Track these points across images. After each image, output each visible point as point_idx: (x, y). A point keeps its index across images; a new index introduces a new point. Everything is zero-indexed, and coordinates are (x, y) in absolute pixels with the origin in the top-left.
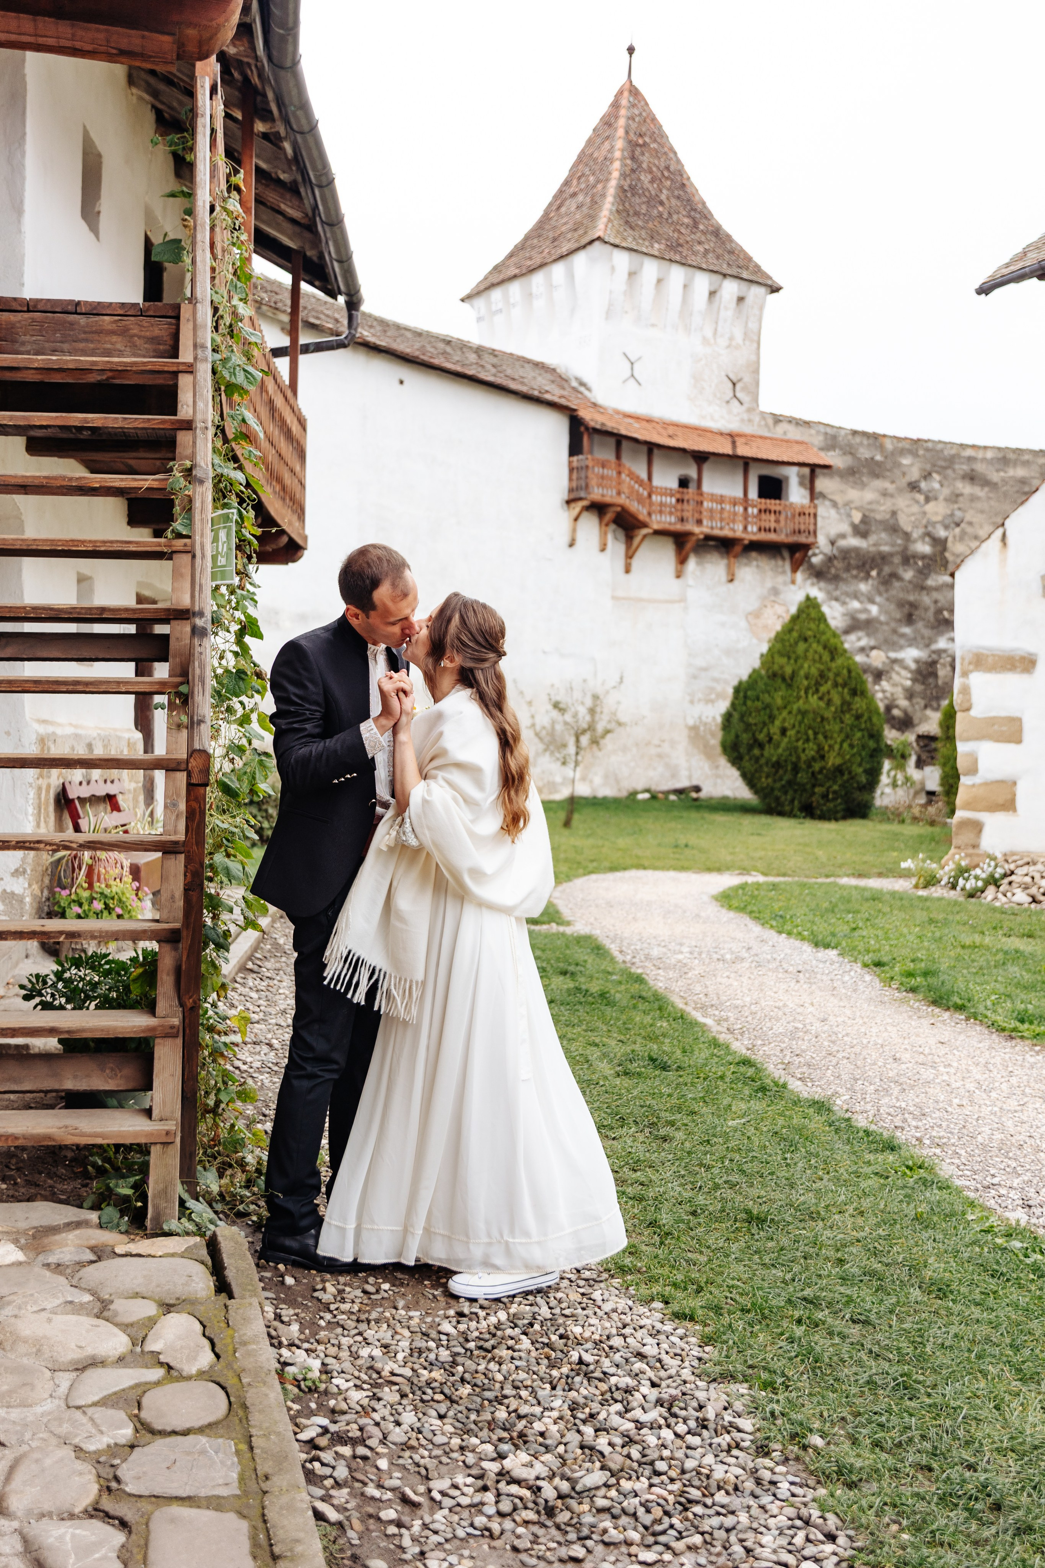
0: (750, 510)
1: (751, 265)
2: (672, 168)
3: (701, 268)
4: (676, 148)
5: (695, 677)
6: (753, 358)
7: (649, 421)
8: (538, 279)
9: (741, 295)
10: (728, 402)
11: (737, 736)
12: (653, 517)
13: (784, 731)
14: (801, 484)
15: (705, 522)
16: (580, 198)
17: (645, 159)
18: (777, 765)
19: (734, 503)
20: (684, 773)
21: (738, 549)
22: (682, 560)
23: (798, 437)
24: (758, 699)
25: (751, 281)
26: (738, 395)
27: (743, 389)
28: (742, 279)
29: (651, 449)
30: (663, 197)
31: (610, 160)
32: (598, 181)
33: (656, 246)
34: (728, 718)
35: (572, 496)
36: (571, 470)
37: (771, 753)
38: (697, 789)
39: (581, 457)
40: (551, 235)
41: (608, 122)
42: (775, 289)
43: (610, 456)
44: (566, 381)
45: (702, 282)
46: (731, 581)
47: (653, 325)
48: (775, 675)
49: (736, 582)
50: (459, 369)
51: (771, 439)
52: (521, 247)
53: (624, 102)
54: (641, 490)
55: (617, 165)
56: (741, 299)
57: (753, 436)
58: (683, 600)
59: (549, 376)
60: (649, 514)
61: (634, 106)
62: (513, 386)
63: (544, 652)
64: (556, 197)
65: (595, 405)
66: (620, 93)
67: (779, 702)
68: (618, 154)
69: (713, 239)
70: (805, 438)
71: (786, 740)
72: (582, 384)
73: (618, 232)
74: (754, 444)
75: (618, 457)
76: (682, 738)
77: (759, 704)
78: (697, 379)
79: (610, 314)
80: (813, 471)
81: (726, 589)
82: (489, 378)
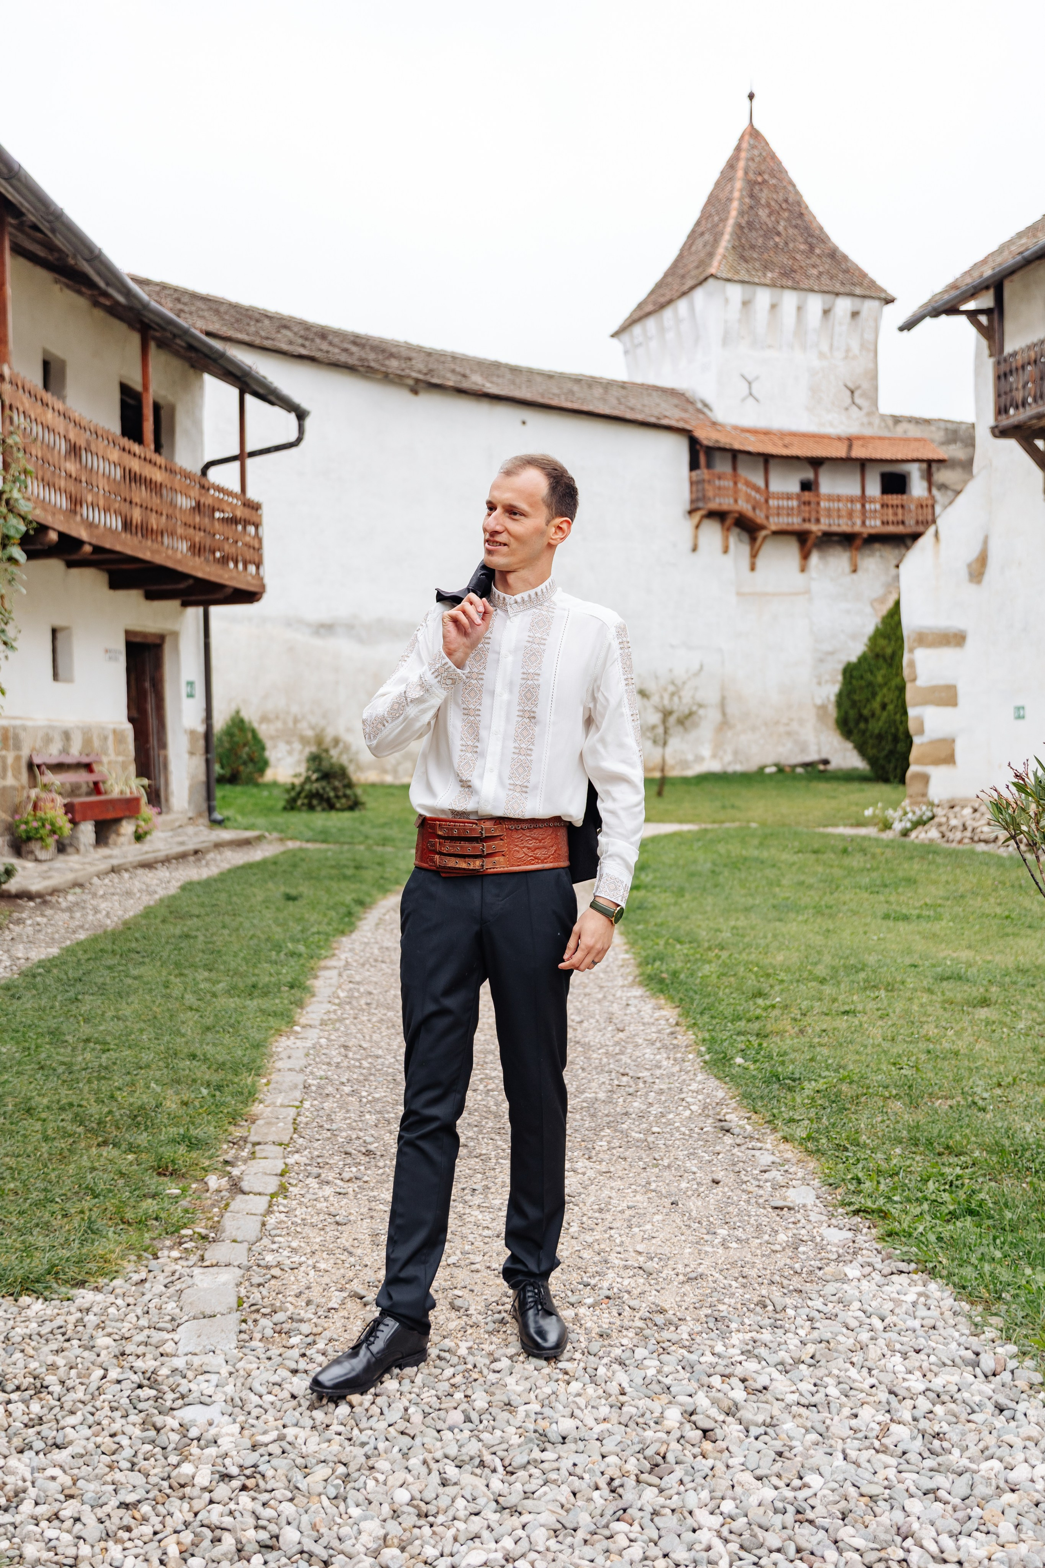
0: (867, 506)
1: (865, 283)
2: (791, 200)
3: (812, 290)
4: (795, 180)
5: (821, 661)
6: (871, 365)
7: (767, 433)
8: (668, 314)
9: (855, 309)
10: (847, 409)
11: (846, 713)
12: (771, 519)
13: (884, 706)
14: (922, 477)
15: (822, 520)
16: (707, 237)
17: (764, 196)
18: (880, 737)
19: (852, 500)
20: (813, 748)
21: (858, 542)
22: (805, 556)
23: (918, 435)
24: (862, 677)
25: (864, 297)
26: (858, 400)
27: (862, 396)
28: (854, 295)
29: (766, 460)
30: (780, 228)
31: (730, 200)
32: (721, 220)
33: (769, 275)
34: (840, 696)
35: (695, 505)
36: (692, 483)
37: (875, 726)
38: (826, 762)
39: (698, 472)
40: (681, 272)
41: (731, 165)
42: (889, 301)
43: (727, 469)
44: (692, 403)
45: (815, 303)
46: (855, 571)
47: (770, 347)
48: (877, 656)
49: (859, 573)
50: (576, 406)
51: (889, 439)
52: (659, 286)
53: (745, 145)
54: (758, 496)
55: (735, 204)
56: (855, 314)
57: (872, 438)
58: (807, 591)
59: (675, 401)
60: (767, 518)
61: (753, 147)
62: (629, 415)
63: (672, 646)
64: (689, 237)
65: (714, 424)
66: (742, 137)
67: (880, 679)
68: (736, 194)
69: (829, 261)
70: (926, 435)
71: (885, 714)
72: (706, 405)
73: (732, 267)
74: (871, 446)
75: (735, 468)
76: (811, 717)
77: (863, 683)
78: (814, 390)
79: (726, 340)
80: (930, 465)
81: (849, 579)
82: (607, 411)
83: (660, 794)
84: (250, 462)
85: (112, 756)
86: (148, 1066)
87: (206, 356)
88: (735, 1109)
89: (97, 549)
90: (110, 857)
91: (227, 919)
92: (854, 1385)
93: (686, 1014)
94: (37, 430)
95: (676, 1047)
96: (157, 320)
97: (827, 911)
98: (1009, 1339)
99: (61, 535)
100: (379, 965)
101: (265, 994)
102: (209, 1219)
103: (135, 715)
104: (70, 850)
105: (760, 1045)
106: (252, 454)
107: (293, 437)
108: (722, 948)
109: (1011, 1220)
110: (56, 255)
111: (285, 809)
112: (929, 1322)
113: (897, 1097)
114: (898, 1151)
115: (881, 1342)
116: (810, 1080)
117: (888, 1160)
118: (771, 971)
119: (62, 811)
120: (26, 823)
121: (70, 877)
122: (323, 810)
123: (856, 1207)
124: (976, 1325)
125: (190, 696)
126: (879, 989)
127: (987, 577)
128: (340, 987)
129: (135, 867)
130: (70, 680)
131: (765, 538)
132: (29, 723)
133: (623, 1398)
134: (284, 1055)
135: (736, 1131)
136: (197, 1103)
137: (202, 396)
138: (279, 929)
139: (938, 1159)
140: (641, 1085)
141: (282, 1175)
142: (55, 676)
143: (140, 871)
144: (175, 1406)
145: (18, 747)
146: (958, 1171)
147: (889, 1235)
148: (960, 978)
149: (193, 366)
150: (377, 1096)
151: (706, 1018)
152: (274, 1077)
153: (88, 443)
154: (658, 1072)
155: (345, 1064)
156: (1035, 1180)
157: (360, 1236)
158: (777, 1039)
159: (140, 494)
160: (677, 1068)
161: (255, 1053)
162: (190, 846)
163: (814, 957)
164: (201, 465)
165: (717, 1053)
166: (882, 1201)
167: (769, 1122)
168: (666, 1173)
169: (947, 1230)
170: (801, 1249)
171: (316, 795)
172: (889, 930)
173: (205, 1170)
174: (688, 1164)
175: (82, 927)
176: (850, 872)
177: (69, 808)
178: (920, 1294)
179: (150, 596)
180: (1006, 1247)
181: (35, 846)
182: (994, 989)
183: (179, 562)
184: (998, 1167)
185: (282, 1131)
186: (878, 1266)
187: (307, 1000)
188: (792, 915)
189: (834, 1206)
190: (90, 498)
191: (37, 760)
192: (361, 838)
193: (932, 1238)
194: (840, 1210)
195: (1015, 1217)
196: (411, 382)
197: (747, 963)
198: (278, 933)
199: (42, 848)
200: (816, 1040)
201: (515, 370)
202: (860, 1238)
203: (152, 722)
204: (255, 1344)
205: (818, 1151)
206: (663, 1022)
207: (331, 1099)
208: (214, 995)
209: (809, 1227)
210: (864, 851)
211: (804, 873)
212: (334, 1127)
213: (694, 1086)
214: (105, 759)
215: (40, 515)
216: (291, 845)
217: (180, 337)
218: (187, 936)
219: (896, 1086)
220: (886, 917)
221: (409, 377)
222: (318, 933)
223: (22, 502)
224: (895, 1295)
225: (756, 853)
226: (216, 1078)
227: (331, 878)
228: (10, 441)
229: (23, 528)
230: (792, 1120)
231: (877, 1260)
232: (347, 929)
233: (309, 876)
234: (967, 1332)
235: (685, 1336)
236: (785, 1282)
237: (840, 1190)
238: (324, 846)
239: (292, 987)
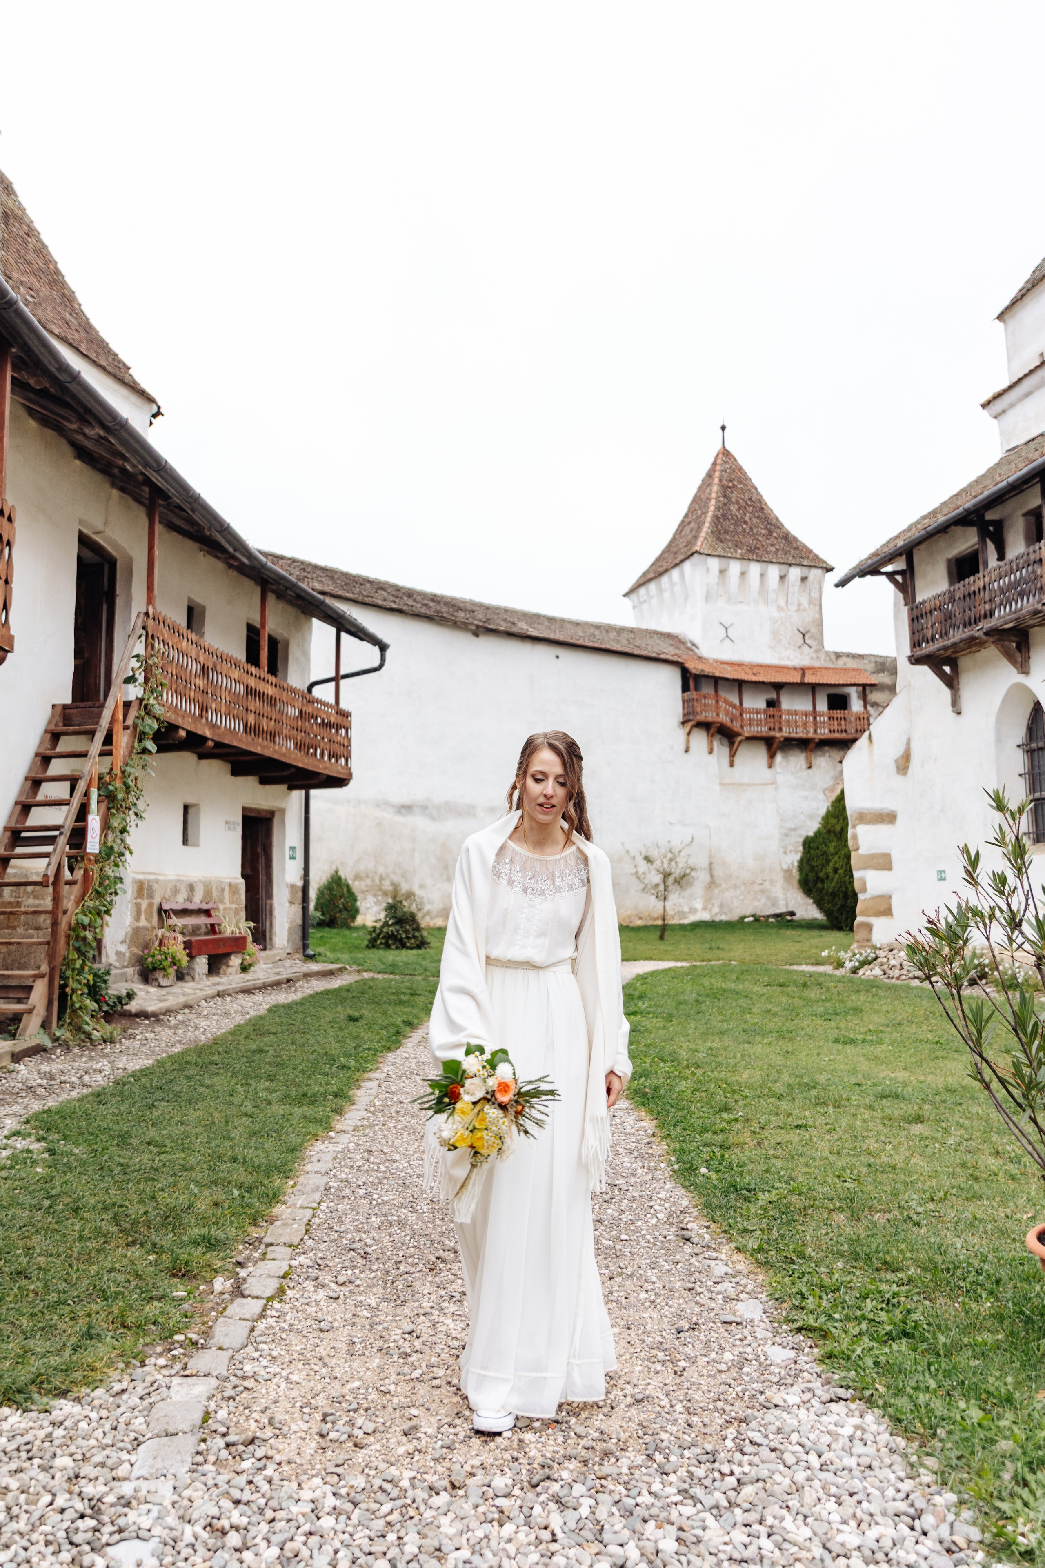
0: (818, 719)
1: (811, 557)
2: (753, 499)
3: (771, 562)
4: (757, 485)
5: (786, 835)
6: (817, 616)
7: (740, 665)
8: (665, 579)
9: (804, 575)
10: (800, 647)
11: (806, 875)
12: (744, 728)
13: (836, 871)
14: (859, 697)
15: (784, 729)
16: (692, 525)
17: (734, 496)
18: (833, 894)
19: (806, 714)
20: (782, 903)
21: (812, 745)
22: (772, 756)
23: (855, 666)
24: (817, 848)
25: (810, 566)
26: (807, 641)
27: (811, 638)
28: (803, 566)
29: (740, 685)
30: (747, 518)
31: (709, 499)
32: (702, 513)
33: (739, 551)
34: (801, 862)
35: (687, 718)
36: (684, 702)
37: (830, 886)
38: (792, 914)
39: (688, 693)
40: (674, 550)
41: (710, 475)
42: (829, 569)
43: (711, 691)
44: (683, 643)
45: (774, 571)
46: (810, 767)
47: (741, 602)
48: (829, 832)
49: (814, 768)
50: (596, 645)
51: (833, 669)
52: (658, 560)
53: (719, 461)
54: (734, 711)
55: (713, 502)
56: (804, 579)
57: (820, 668)
58: (774, 783)
59: (671, 642)
60: (742, 727)
61: (726, 462)
62: (636, 652)
63: (670, 824)
64: (680, 525)
65: (700, 658)
66: (718, 455)
67: (832, 850)
68: (714, 495)
69: (782, 541)
70: (860, 666)
71: (836, 877)
72: (694, 645)
73: (711, 546)
74: (819, 674)
75: (716, 691)
76: (779, 878)
77: (819, 852)
78: (775, 634)
79: (708, 598)
80: (865, 689)
81: (805, 773)
82: (620, 649)
83: (662, 938)
84: (343, 682)
85: (228, 905)
86: (192, 1169)
87: (310, 603)
88: (696, 1218)
89: (219, 744)
90: (219, 984)
91: (298, 1036)
92: (787, 1537)
93: (662, 1126)
94: (173, 654)
95: (651, 1156)
96: (273, 576)
97: (787, 1035)
98: (944, 1483)
99: (189, 732)
100: (413, 1077)
101: (312, 1103)
102: (204, 1323)
103: (249, 872)
104: (187, 978)
105: (723, 1156)
106: (346, 676)
107: (376, 663)
108: (698, 1067)
109: (945, 1344)
110: (196, 528)
111: (367, 947)
112: (865, 1461)
113: (840, 1209)
114: (840, 1265)
115: (817, 1484)
116: (763, 1191)
117: (830, 1274)
118: (737, 1088)
119: (182, 946)
120: (153, 956)
121: (182, 1000)
122: (397, 948)
123: (800, 1324)
124: (912, 1466)
125: (292, 858)
126: (828, 1106)
127: (910, 770)
128: (377, 1096)
129: (237, 993)
130: (197, 845)
131: (740, 742)
132: (161, 878)
133: (554, 1547)
134: (314, 1159)
135: (695, 1240)
136: (226, 1205)
137: (310, 634)
138: (337, 1046)
139: (876, 1274)
140: (617, 1192)
141: (284, 1277)
142: (185, 842)
143: (240, 996)
144: (111, 1541)
145: (151, 896)
146: (895, 1288)
147: (829, 1358)
148: (897, 1097)
149: (304, 612)
150: (386, 1198)
151: (678, 1129)
152: (301, 1179)
153: (215, 665)
154: (632, 1180)
155: (366, 1167)
156: (967, 1300)
157: (338, 1345)
158: (737, 1151)
159: (255, 704)
160: (649, 1176)
161: (290, 1156)
162: (284, 976)
163: (774, 1075)
164: (307, 684)
165: (685, 1163)
166: (823, 1319)
167: (725, 1232)
168: (628, 1283)
169: (883, 1352)
170: (745, 1370)
171: (392, 936)
172: (839, 1052)
173: (216, 1271)
174: (649, 1273)
175: (180, 1042)
176: (808, 1002)
177: (187, 945)
178: (857, 1427)
179: (263, 781)
180: (940, 1376)
181: (159, 975)
182: (926, 1107)
183: (284, 755)
184: (932, 1285)
185: (294, 1232)
186: (818, 1392)
187: (347, 1107)
188: (758, 1038)
189: (779, 1322)
190: (214, 706)
191: (166, 907)
192: (421, 971)
193: (869, 1362)
194: (784, 1327)
195: (948, 1342)
196: (473, 628)
197: (717, 1080)
198: (335, 1048)
199: (164, 976)
200: (772, 1152)
201: (551, 620)
202: (803, 1358)
203: (262, 877)
204: (208, 1467)
205: (767, 1262)
206: (642, 1133)
207: (346, 1200)
208: (269, 1103)
209: (754, 1345)
210: (819, 984)
211: (771, 1002)
212: (343, 1228)
213: (663, 1195)
214: (221, 907)
215: (171, 717)
216: (366, 975)
217: (290, 589)
218: (261, 1051)
219: (840, 1199)
220: (836, 1041)
221: (471, 624)
222: (369, 1049)
223: (157, 707)
224: (832, 1427)
225: (733, 986)
226: (248, 1179)
227: (389, 1003)
228: (150, 662)
229: (156, 726)
230: (746, 1231)
231: (817, 1385)
232: (392, 1047)
233: (373, 1002)
234: (902, 1474)
235: (625, 1470)
236: (728, 1408)
237: (785, 1305)
238: (392, 977)
239: (336, 1096)
